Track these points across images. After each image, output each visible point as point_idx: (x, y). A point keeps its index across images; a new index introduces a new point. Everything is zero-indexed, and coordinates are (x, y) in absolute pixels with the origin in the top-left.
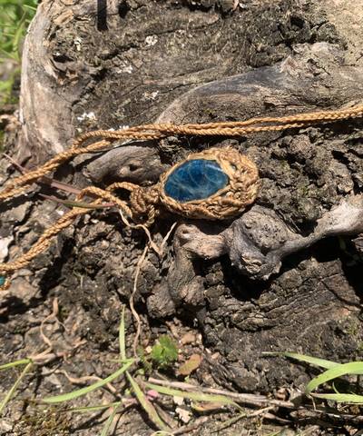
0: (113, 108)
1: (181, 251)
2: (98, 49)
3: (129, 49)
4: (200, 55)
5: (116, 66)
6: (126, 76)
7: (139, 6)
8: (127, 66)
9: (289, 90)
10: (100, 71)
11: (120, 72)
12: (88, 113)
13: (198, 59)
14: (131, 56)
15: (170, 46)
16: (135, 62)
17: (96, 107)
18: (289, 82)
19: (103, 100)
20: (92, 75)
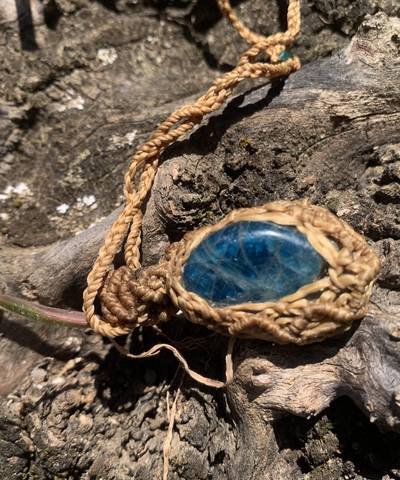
0: (60, 170)
1: (252, 411)
2: (19, 77)
3: (71, 70)
4: (189, 71)
5: (55, 100)
6: (75, 114)
7: (78, 8)
8: (74, 97)
9: (371, 90)
10: (27, 112)
11: (62, 108)
12: (14, 186)
13: (185, 77)
14: (79, 83)
15: (139, 63)
16: (85, 90)
17: (27, 175)
18: (369, 76)
19: (39, 161)
20: (15, 121)
